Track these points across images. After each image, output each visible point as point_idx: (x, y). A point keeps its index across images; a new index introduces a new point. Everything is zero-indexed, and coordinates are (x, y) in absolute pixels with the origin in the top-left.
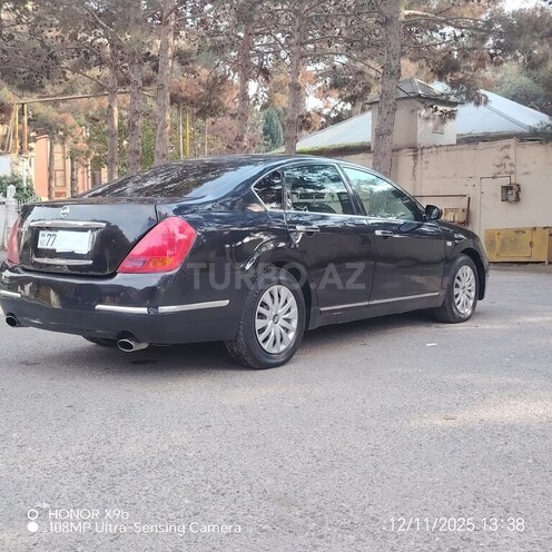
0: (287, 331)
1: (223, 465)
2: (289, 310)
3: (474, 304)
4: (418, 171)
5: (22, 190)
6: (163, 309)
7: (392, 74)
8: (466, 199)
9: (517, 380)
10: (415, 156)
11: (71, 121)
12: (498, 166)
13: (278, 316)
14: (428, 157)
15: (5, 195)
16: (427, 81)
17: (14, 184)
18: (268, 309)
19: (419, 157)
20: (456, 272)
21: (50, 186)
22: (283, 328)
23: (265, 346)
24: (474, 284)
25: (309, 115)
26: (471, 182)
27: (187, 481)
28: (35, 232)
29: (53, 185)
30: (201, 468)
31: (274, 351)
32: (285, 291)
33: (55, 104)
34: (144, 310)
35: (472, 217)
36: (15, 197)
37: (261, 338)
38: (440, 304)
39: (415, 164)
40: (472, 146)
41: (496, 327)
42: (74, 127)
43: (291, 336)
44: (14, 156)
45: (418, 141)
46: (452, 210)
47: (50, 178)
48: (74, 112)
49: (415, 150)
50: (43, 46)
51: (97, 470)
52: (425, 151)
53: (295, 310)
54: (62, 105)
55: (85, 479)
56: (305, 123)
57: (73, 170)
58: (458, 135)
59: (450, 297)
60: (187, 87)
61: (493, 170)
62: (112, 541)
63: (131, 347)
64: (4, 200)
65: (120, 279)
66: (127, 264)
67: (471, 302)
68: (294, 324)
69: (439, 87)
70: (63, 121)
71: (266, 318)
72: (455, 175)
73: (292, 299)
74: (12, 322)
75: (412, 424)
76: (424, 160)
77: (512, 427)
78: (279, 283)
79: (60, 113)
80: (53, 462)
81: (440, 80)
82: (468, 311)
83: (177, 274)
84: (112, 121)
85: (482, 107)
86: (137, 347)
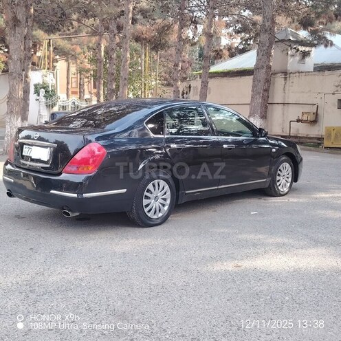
0: (164, 205)
1: (99, 292)
2: (165, 193)
3: (291, 185)
4: (287, 88)
5: (49, 92)
6: (86, 195)
7: (266, 31)
8: (316, 106)
9: (291, 241)
10: (285, 79)
11: (79, 50)
12: (337, 86)
13: (158, 197)
14: (294, 79)
15: (39, 95)
16: (296, 30)
17: (44, 88)
18: (152, 193)
19: (288, 79)
20: (279, 167)
21: (67, 88)
22: (161, 204)
23: (149, 215)
24: (291, 174)
25: (221, 50)
26: (320, 96)
27: (76, 301)
28: (22, 146)
29: (70, 87)
30: (86, 293)
31: (155, 217)
32: (162, 183)
33: (70, 39)
34: (75, 195)
35: (319, 118)
36: (45, 96)
37: (146, 210)
38: (267, 186)
39: (285, 83)
40: (321, 73)
41: (301, 200)
42: (79, 54)
43: (166, 208)
44: (44, 71)
45: (289, 68)
46: (306, 113)
47: (68, 83)
48: (80, 44)
49: (286, 73)
50: (59, 7)
51: (31, 291)
52: (291, 75)
53: (169, 193)
54: (73, 40)
55: (22, 297)
56: (218, 55)
57: (80, 79)
58: (315, 64)
59: (274, 182)
60: (146, 31)
61: (333, 89)
62: (23, 336)
63: (69, 215)
64: (38, 98)
65: (64, 176)
66: (68, 168)
67: (289, 184)
68: (168, 202)
69: (303, 34)
70: (74, 50)
71: (150, 198)
72: (310, 91)
73: (167, 187)
74: (10, 194)
75: (215, 269)
76: (291, 81)
77: (270, 274)
78: (159, 178)
79: (72, 45)
80: (10, 285)
81: (304, 29)
82: (286, 190)
83: (95, 175)
84: (100, 52)
85: (329, 48)
86: (72, 215)
